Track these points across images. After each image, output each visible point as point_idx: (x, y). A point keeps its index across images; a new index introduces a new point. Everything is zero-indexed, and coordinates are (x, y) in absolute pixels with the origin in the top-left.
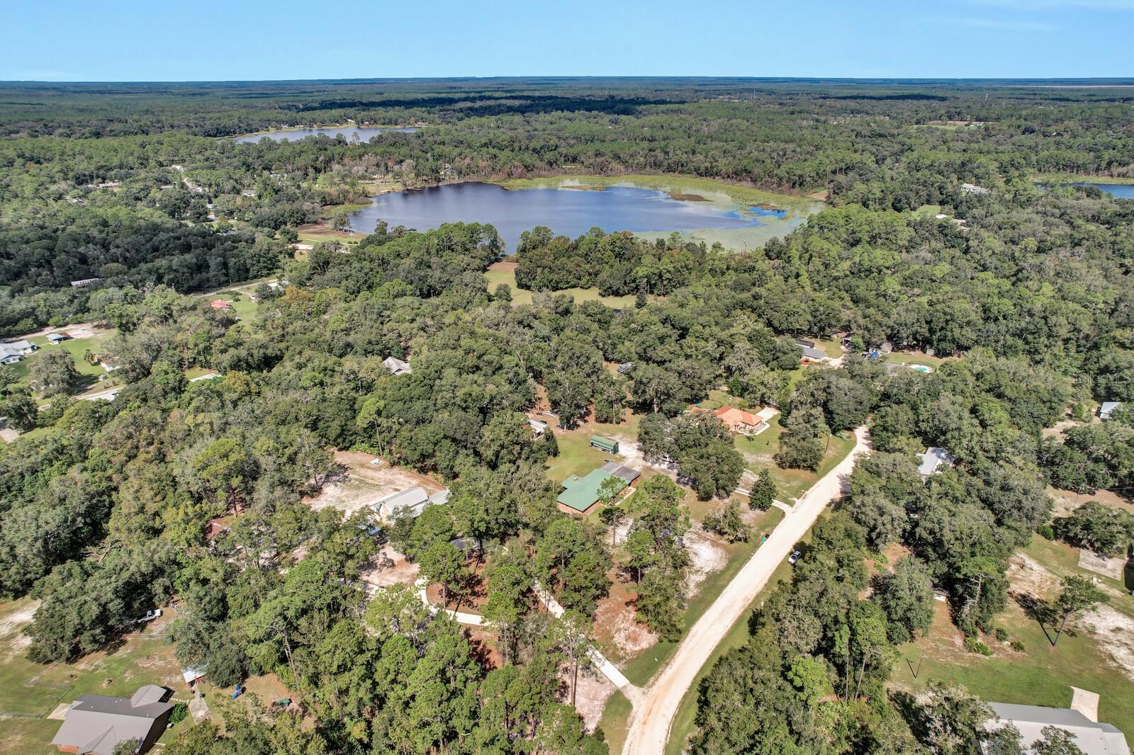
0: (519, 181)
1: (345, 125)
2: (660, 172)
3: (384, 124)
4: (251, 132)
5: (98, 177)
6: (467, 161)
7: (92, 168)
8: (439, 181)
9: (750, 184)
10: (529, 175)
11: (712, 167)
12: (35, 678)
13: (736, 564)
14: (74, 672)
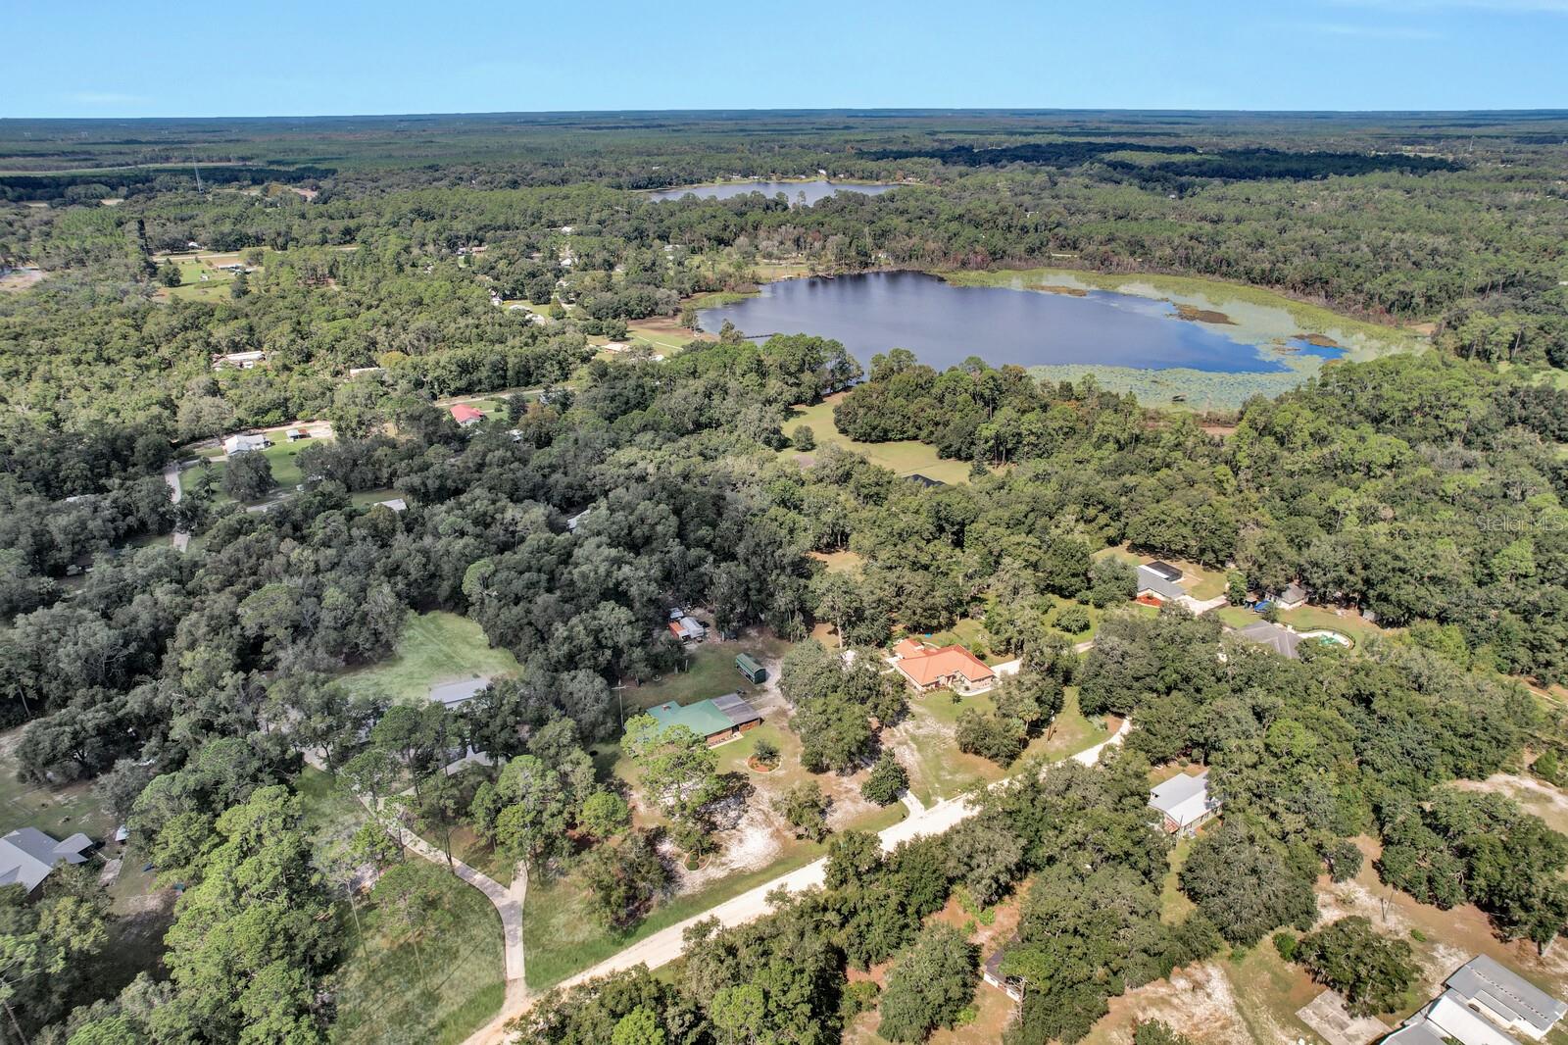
0: (973, 274)
1: (813, 178)
2: (1192, 271)
3: (862, 178)
4: (692, 183)
5: (476, 238)
6: (916, 240)
7: (470, 228)
8: (866, 265)
9: (1323, 300)
10: (993, 265)
11: (1271, 271)
12: (18, 799)
13: (779, 869)
14: (50, 802)
